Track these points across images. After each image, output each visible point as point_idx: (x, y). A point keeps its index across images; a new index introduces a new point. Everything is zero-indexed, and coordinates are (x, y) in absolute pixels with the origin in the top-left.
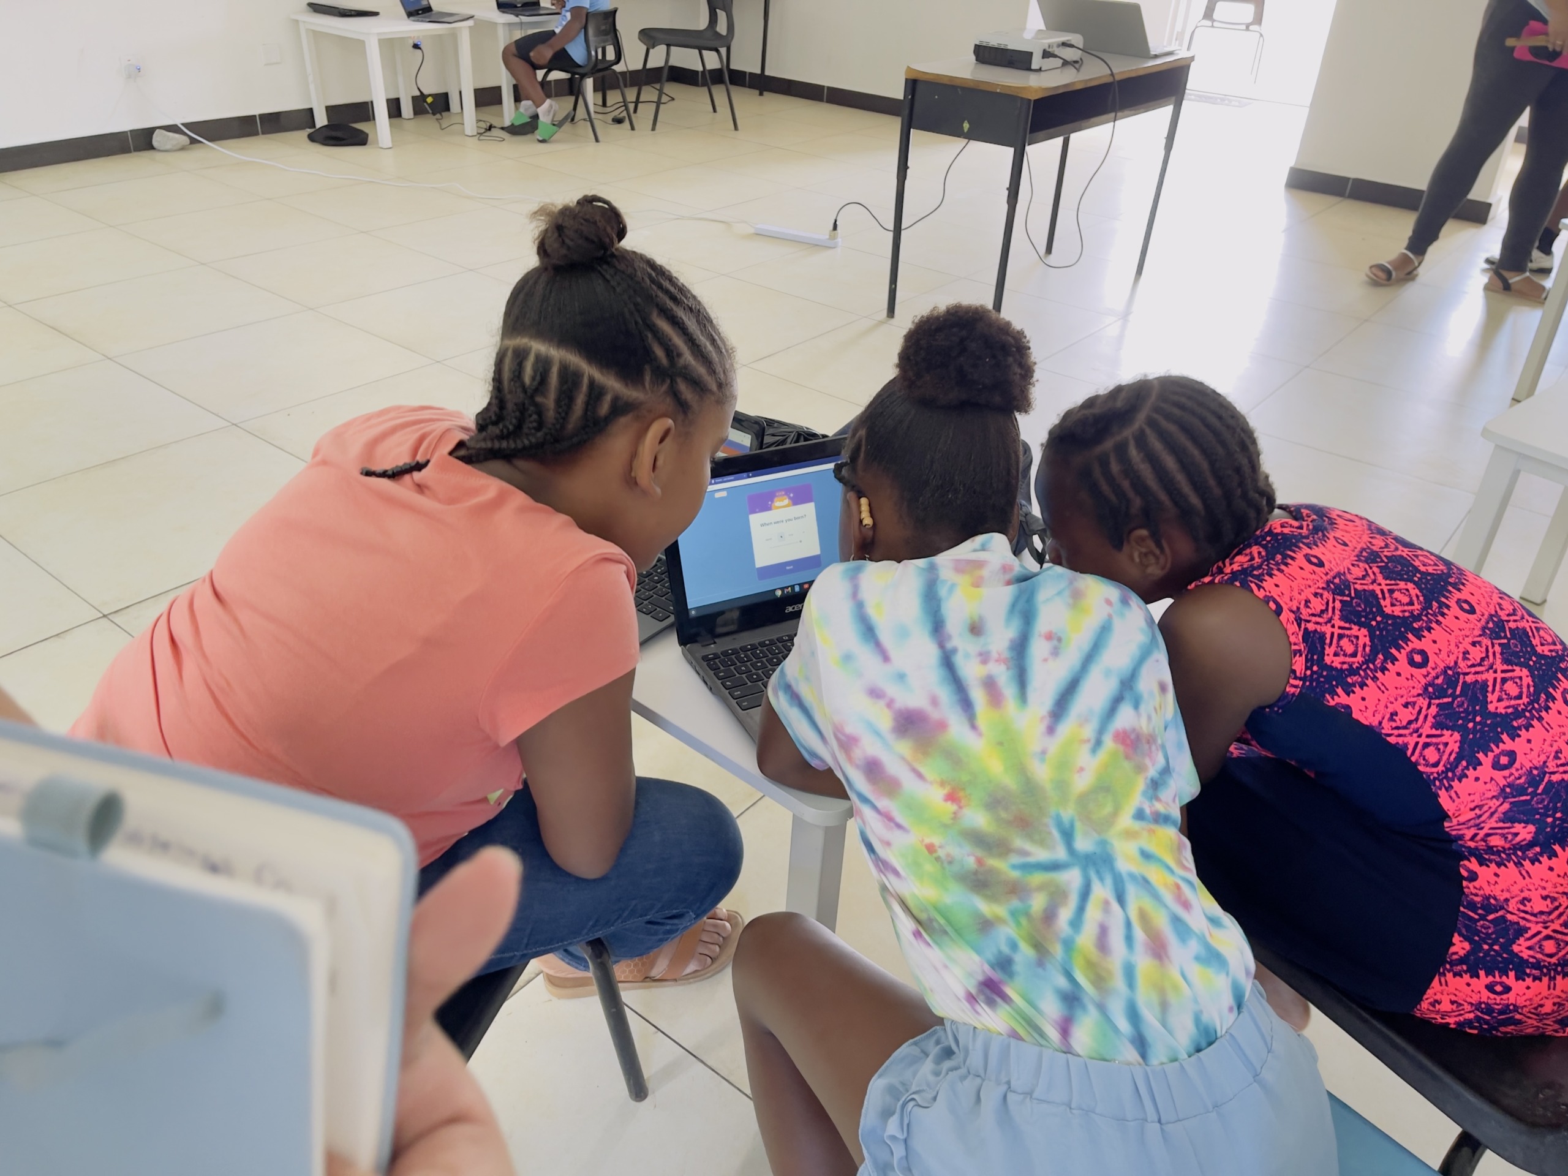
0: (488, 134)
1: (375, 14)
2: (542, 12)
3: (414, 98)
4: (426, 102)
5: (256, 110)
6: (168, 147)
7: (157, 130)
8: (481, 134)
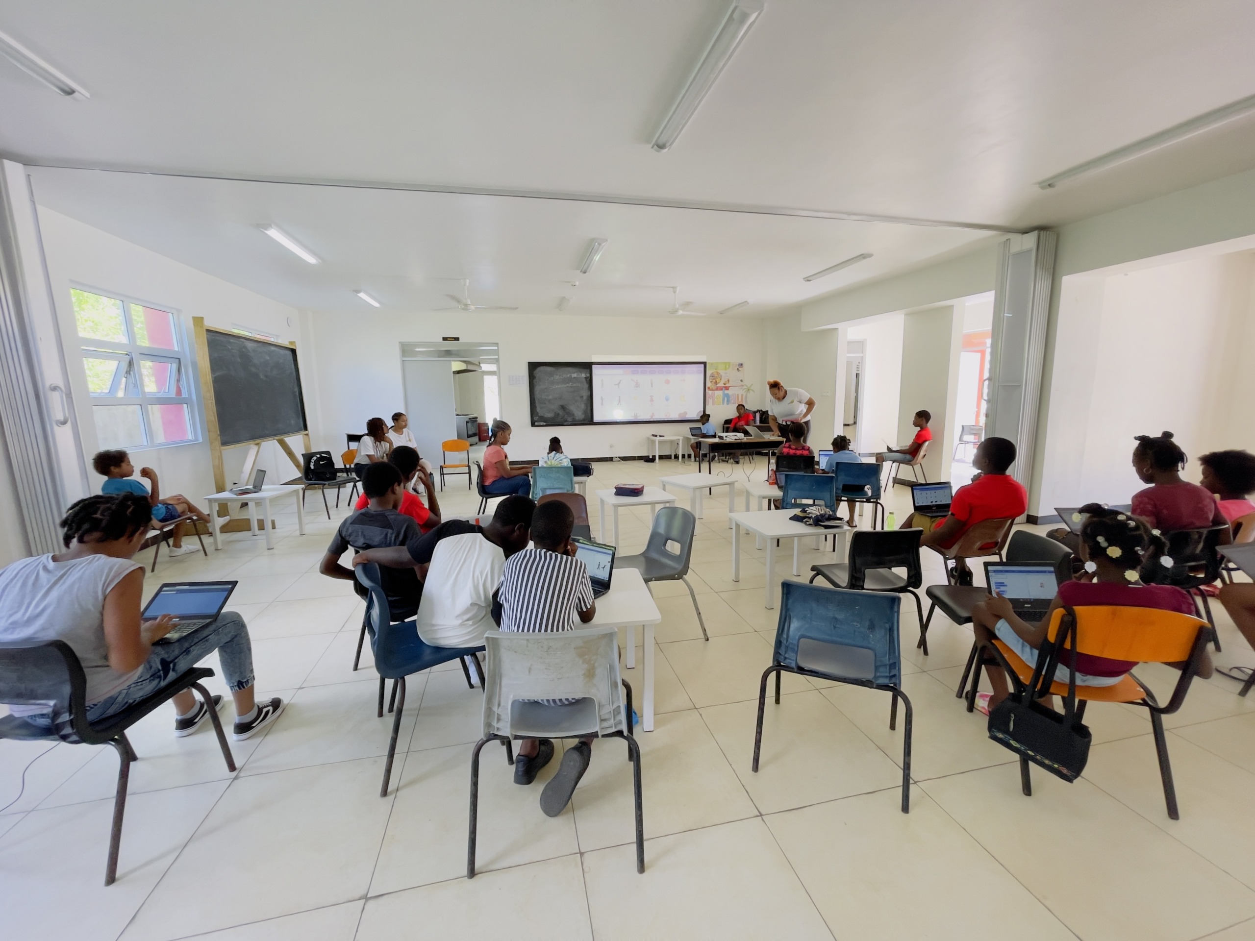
7: (614, 457)
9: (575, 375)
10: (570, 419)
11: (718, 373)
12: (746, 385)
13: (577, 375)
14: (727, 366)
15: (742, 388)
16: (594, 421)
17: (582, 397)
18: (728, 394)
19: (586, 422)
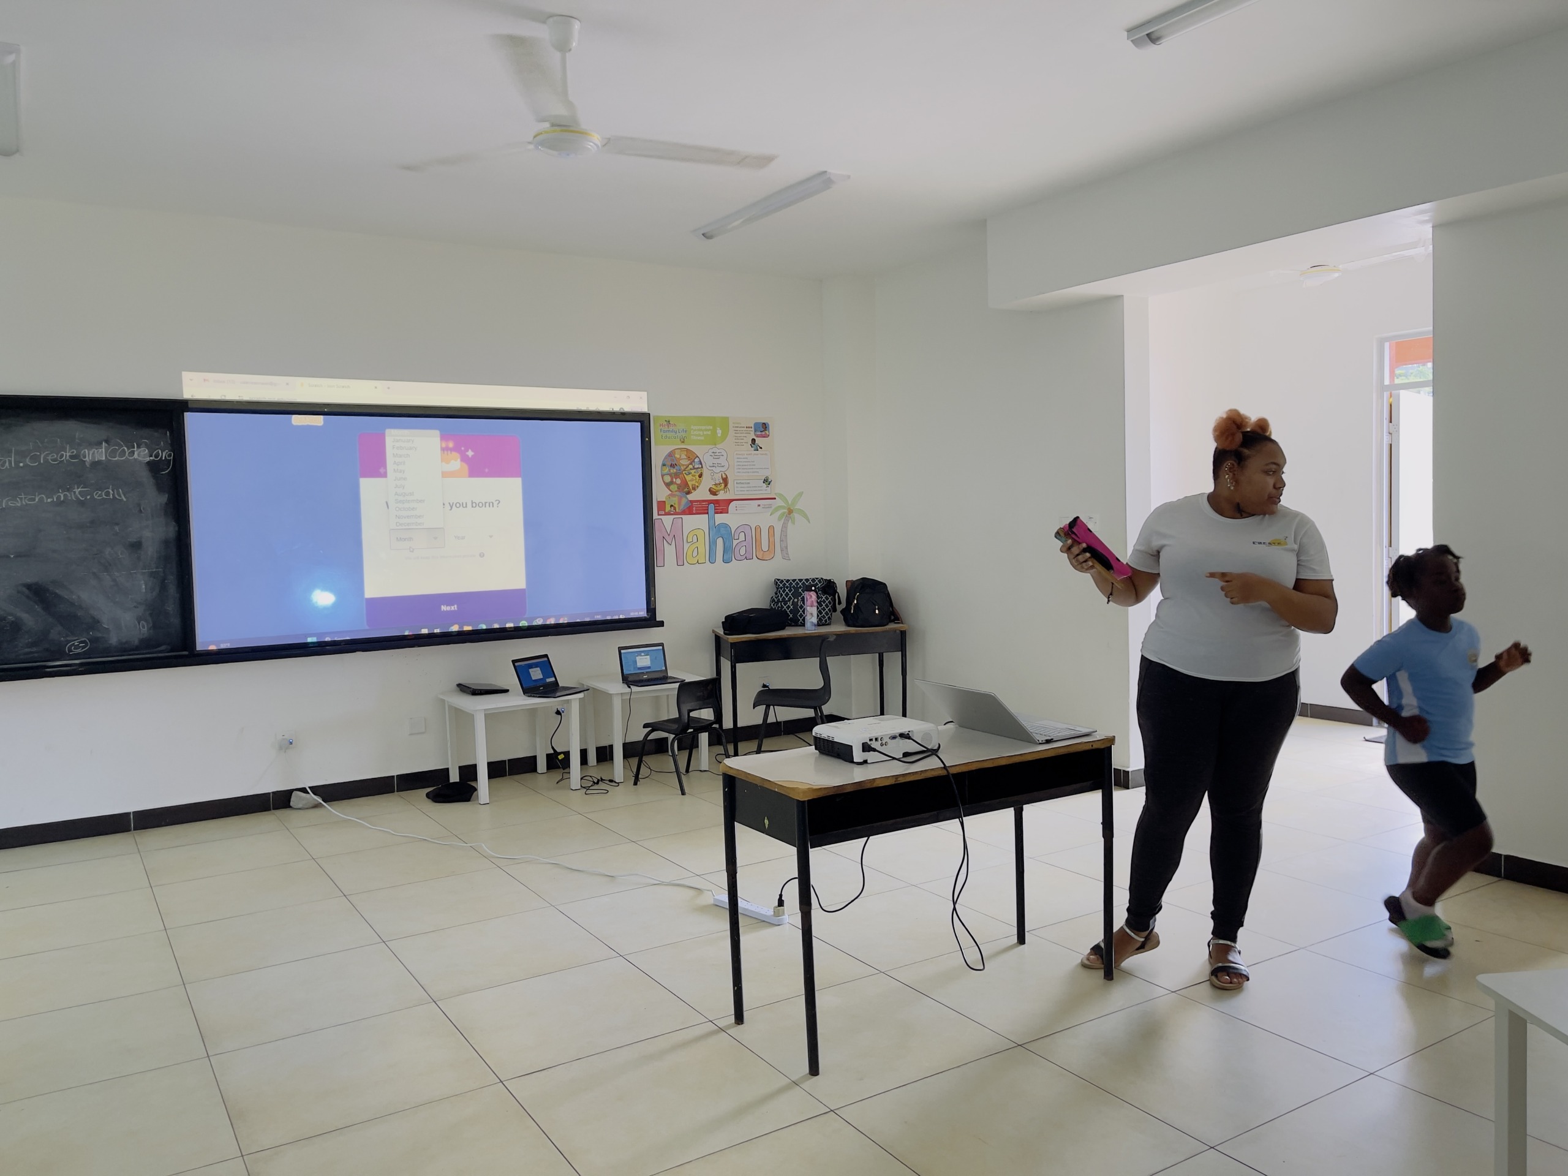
0: (596, 787)
1: (506, 691)
2: (669, 681)
3: (548, 756)
4: (558, 759)
5: (395, 772)
6: (300, 806)
7: (295, 792)
8: (588, 788)
9: (100, 454)
10: (76, 644)
11: (691, 456)
12: (781, 496)
13: (113, 453)
14: (719, 432)
15: (770, 506)
16: (199, 647)
17: (136, 546)
18: (726, 526)
19: (163, 651)
